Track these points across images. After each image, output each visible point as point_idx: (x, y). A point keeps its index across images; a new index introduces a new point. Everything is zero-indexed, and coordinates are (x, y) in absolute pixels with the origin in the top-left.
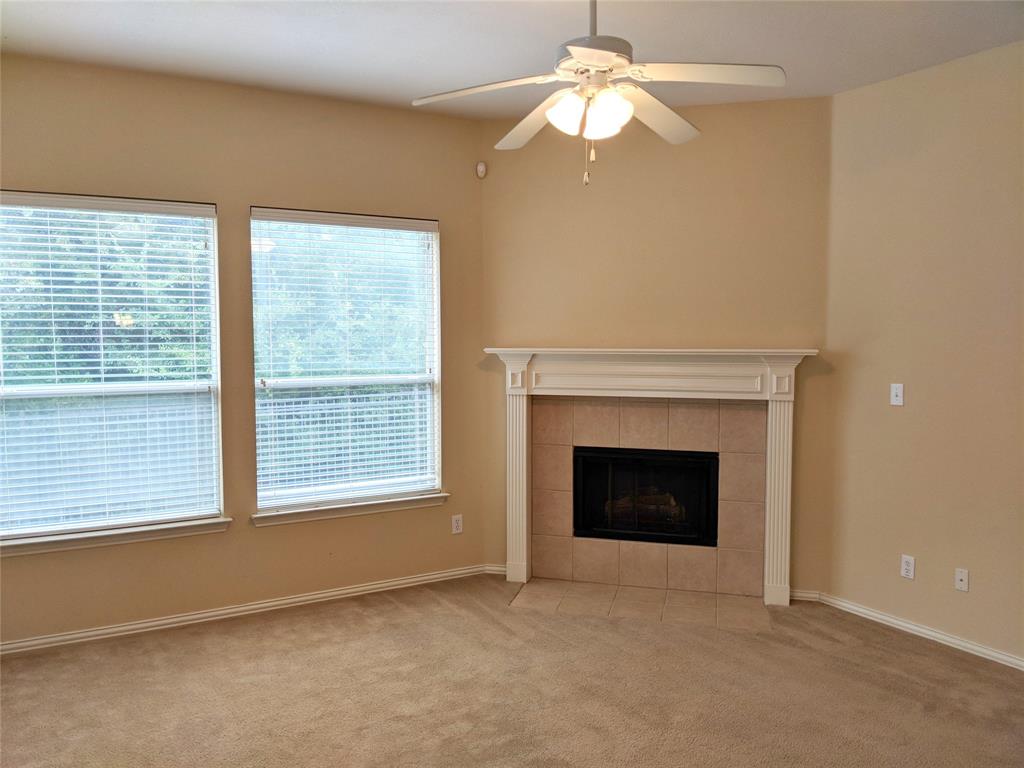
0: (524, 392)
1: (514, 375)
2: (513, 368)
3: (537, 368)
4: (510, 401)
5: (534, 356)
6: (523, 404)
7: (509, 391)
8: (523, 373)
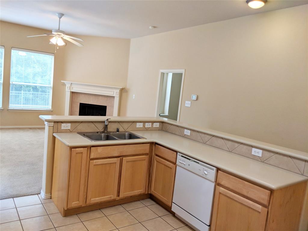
0: (69, 91)
1: (68, 87)
2: (68, 85)
3: (73, 86)
4: (67, 92)
5: (71, 83)
6: (69, 93)
7: (66, 90)
8: (69, 87)
